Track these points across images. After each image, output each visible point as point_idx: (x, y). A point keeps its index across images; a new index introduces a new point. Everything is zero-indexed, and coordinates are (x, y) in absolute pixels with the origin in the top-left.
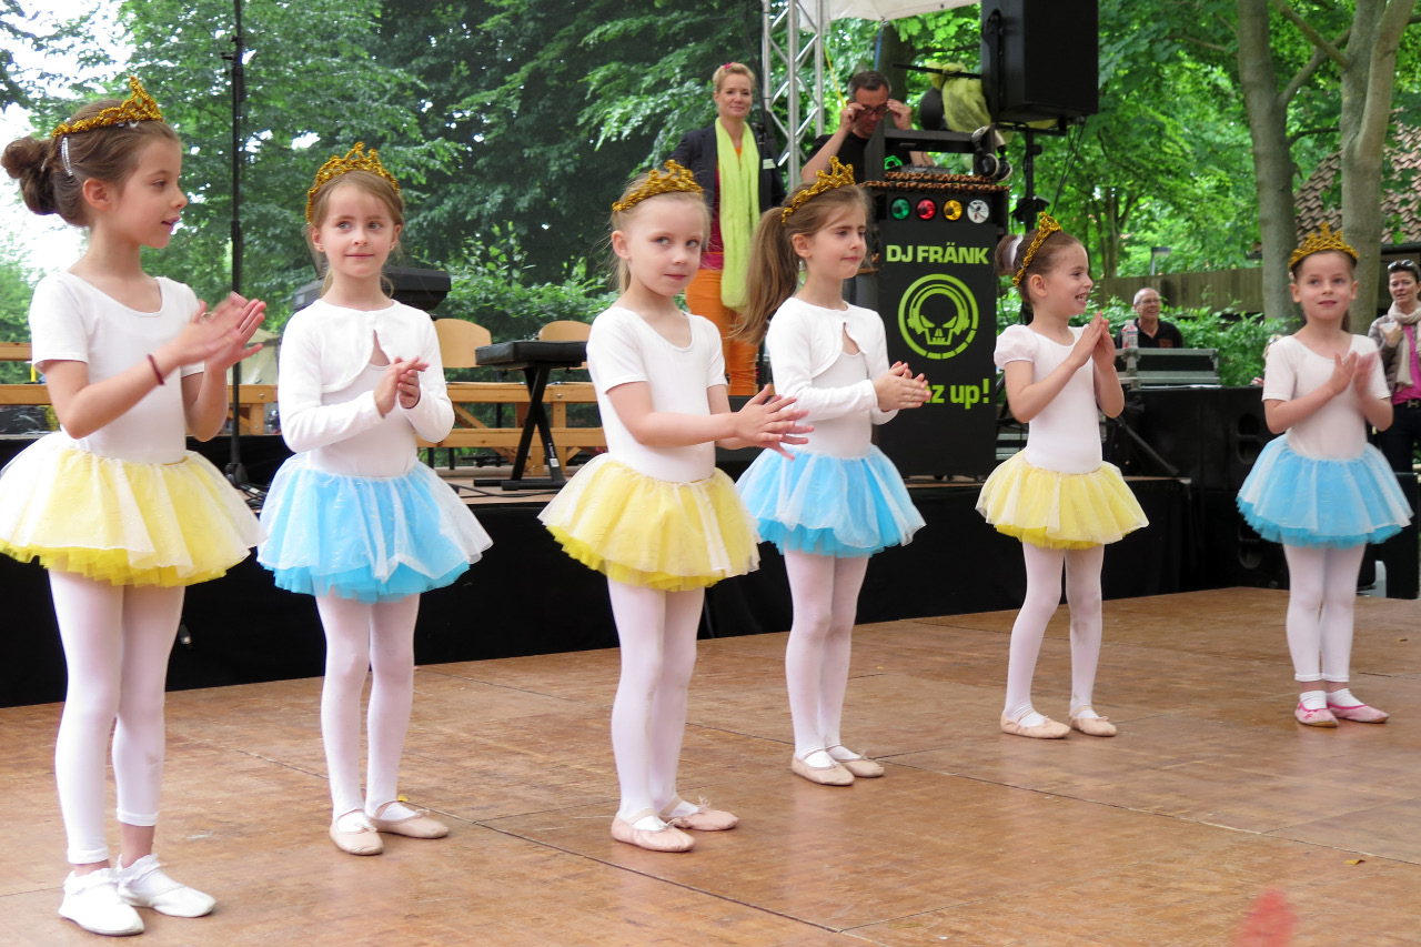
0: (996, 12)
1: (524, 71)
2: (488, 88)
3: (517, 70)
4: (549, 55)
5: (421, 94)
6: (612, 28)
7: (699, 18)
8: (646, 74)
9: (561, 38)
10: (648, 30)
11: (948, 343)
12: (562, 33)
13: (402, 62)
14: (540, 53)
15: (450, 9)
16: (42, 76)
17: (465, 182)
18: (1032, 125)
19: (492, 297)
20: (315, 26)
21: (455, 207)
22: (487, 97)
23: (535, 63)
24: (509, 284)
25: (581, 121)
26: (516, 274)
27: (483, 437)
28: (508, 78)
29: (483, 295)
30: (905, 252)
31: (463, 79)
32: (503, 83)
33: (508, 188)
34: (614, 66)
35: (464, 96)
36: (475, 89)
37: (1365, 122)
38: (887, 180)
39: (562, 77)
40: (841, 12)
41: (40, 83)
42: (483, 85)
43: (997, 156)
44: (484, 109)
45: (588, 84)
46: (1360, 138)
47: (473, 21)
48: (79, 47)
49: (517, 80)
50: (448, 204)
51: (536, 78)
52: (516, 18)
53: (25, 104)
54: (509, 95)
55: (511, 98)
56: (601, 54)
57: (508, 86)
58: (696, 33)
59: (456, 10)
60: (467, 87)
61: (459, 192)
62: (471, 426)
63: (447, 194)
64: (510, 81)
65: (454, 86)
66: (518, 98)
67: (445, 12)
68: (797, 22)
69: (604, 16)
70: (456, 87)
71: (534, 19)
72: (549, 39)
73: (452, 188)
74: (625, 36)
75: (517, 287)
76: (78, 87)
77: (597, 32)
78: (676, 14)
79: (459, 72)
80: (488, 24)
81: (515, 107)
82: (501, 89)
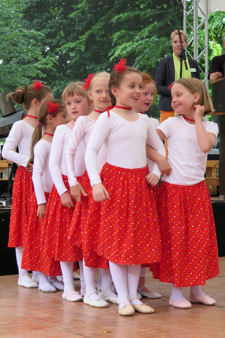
1: (87, 34)
2: (72, 41)
3: (84, 34)
4: (98, 26)
5: (45, 44)
6: (123, 16)
7: (158, 12)
8: (136, 35)
9: (102, 21)
10: (137, 18)
12: (102, 18)
14: (93, 27)
15: (56, 9)
17: (62, 80)
21: (58, 90)
22: (72, 45)
23: (91, 31)
25: (110, 54)
28: (80, 37)
31: (62, 38)
32: (78, 39)
34: (123, 31)
35: (62, 45)
36: (67, 42)
39: (102, 36)
40: (215, 9)
42: (70, 40)
44: (71, 50)
45: (112, 39)
49: (84, 38)
51: (92, 36)
52: (83, 13)
54: (80, 44)
55: (81, 45)
56: (118, 26)
57: (80, 40)
58: (158, 18)
59: (58, 9)
60: (63, 41)
64: (81, 39)
65: (58, 40)
66: (84, 45)
67: (54, 10)
68: (197, 12)
69: (120, 11)
70: (59, 41)
71: (91, 13)
72: (97, 21)
73: (57, 82)
74: (128, 20)
77: (116, 18)
78: (149, 10)
79: (60, 35)
80: (72, 15)
81: (83, 49)
82: (77, 42)
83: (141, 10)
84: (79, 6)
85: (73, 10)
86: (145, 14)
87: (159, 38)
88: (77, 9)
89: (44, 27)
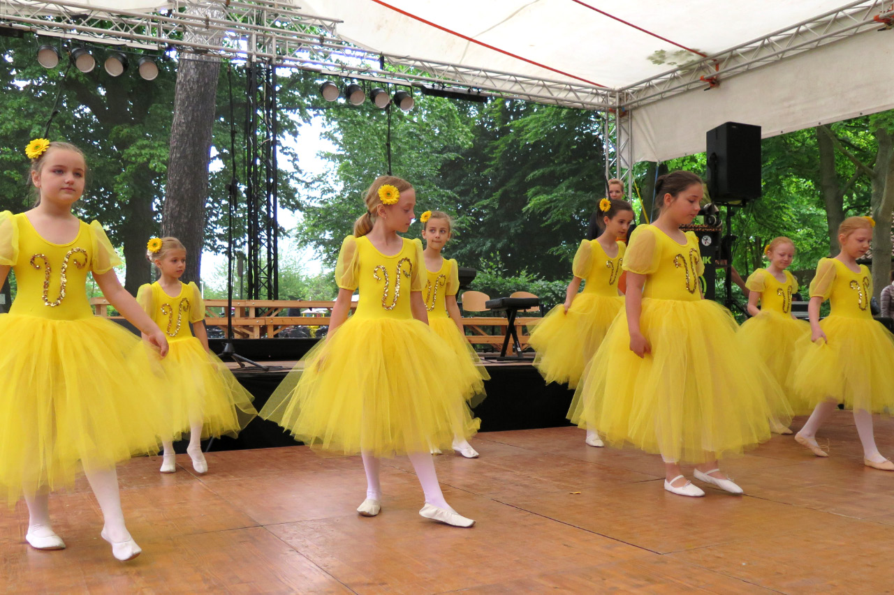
0: (714, 154)
1: (500, 191)
2: (486, 198)
3: (498, 191)
4: (511, 184)
5: (458, 201)
6: (537, 173)
7: (574, 167)
9: (516, 177)
10: (552, 173)
12: (516, 175)
13: (451, 188)
14: (507, 184)
15: (469, 166)
16: (308, 198)
17: (476, 237)
18: (730, 203)
19: (489, 283)
20: (416, 174)
21: (471, 248)
22: (485, 202)
23: (505, 187)
24: (497, 277)
25: (524, 211)
26: (499, 273)
27: (487, 339)
28: (494, 194)
29: (486, 282)
31: (475, 195)
32: (492, 196)
33: (493, 240)
34: (538, 187)
35: (475, 202)
36: (480, 199)
37: (883, 201)
39: (516, 193)
40: (640, 159)
41: (308, 201)
42: (483, 197)
43: (715, 217)
44: (484, 207)
45: (527, 194)
46: (881, 208)
47: (479, 170)
48: (322, 186)
49: (497, 194)
50: (469, 247)
51: (505, 194)
52: (497, 169)
53: (302, 209)
55: (495, 202)
56: (533, 183)
57: (494, 197)
58: (574, 173)
59: (472, 167)
60: (476, 198)
61: (473, 242)
62: (482, 335)
63: (469, 243)
66: (497, 202)
67: (468, 168)
68: (620, 162)
69: (534, 168)
70: (472, 199)
71: (504, 169)
72: (511, 177)
73: (470, 240)
74: (543, 175)
75: (500, 279)
76: (322, 202)
77: (531, 175)
78: (565, 165)
79: (473, 192)
80: (486, 172)
81: (497, 207)
82: (491, 199)
83: (557, 165)
84: (492, 163)
85: (487, 167)
86: (562, 170)
87: (576, 191)
88: (491, 166)
89: (457, 185)
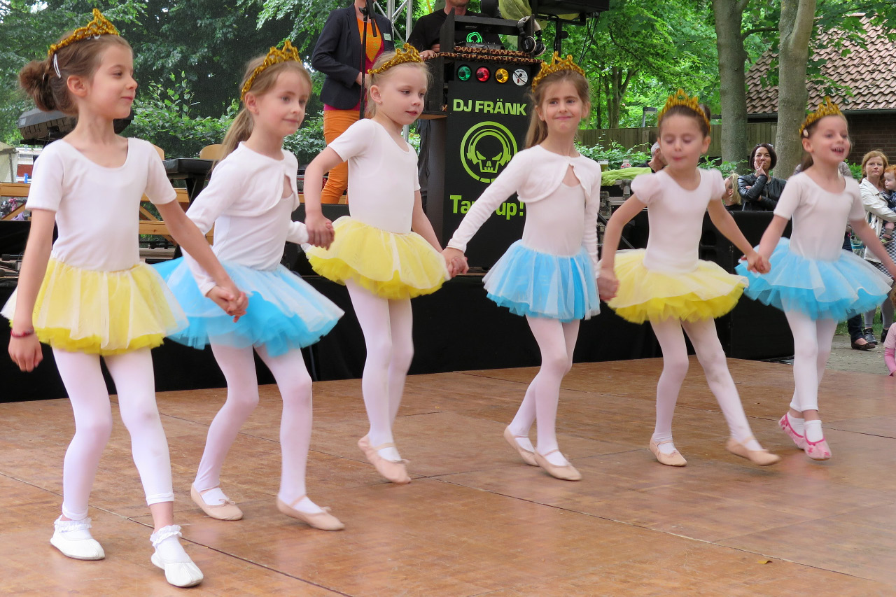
11: (496, 171)
18: (561, 17)
19: (167, 125)
24: (180, 116)
26: (186, 108)
29: (161, 123)
30: (466, 105)
33: (184, 48)
37: (796, 24)
38: (455, 52)
43: (535, 38)
46: (793, 36)
61: (149, 49)
75: (186, 118)
